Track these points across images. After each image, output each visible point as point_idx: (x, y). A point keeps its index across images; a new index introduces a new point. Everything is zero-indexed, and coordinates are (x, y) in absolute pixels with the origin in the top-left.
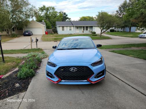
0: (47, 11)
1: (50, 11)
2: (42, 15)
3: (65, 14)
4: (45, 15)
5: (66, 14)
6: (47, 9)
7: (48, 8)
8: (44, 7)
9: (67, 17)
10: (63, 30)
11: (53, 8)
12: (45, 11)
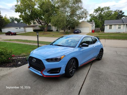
0: (102, 11)
1: (105, 11)
2: (96, 16)
3: (121, 12)
4: (99, 15)
5: (123, 12)
6: (102, 10)
7: (103, 8)
8: (99, 8)
9: (123, 14)
10: (110, 28)
11: (108, 8)
12: (99, 12)
